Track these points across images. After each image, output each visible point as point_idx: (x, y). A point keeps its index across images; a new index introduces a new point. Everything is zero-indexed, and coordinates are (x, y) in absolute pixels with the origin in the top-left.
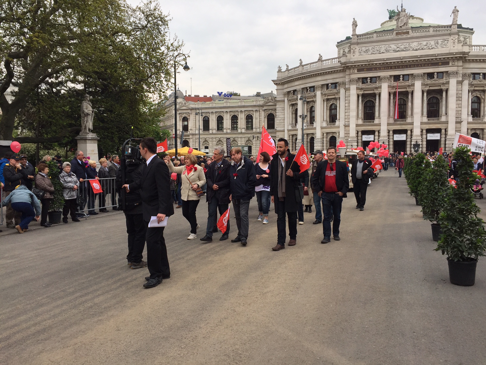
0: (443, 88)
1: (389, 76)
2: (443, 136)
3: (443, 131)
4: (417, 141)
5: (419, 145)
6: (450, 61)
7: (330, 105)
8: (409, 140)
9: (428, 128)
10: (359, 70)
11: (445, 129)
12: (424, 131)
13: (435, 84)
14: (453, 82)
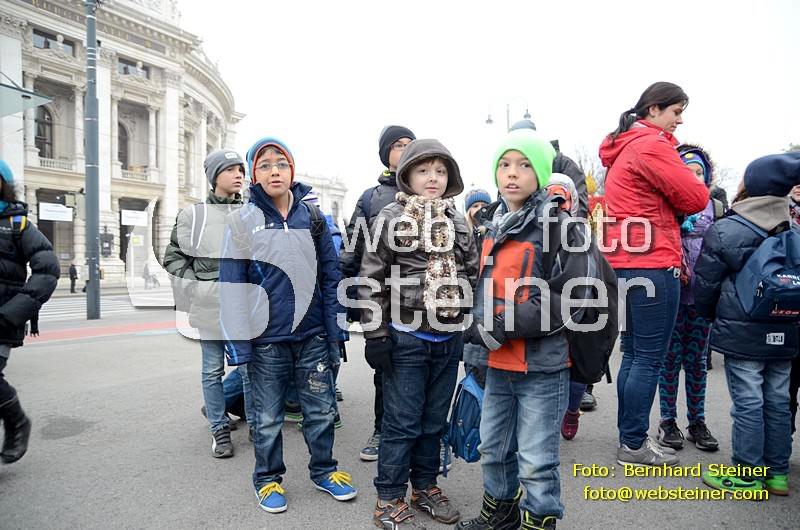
0: (152, 103)
1: (25, 23)
3: (152, 205)
4: (106, 227)
5: (112, 236)
6: (167, 47)
9: (123, 195)
11: (157, 202)
12: (116, 203)
13: (136, 88)
14: (172, 97)
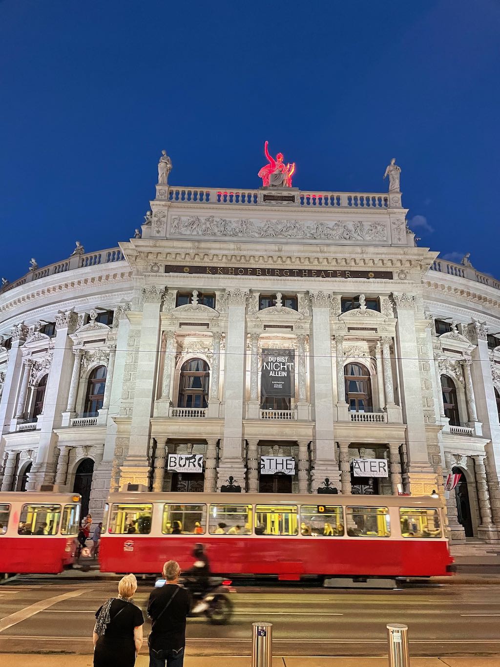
1: (247, 292)
2: (397, 468)
3: (395, 451)
4: (327, 480)
6: (395, 271)
7: (89, 367)
8: (303, 474)
10: (169, 269)
11: (400, 448)
12: (345, 449)
